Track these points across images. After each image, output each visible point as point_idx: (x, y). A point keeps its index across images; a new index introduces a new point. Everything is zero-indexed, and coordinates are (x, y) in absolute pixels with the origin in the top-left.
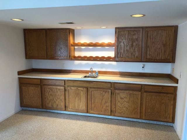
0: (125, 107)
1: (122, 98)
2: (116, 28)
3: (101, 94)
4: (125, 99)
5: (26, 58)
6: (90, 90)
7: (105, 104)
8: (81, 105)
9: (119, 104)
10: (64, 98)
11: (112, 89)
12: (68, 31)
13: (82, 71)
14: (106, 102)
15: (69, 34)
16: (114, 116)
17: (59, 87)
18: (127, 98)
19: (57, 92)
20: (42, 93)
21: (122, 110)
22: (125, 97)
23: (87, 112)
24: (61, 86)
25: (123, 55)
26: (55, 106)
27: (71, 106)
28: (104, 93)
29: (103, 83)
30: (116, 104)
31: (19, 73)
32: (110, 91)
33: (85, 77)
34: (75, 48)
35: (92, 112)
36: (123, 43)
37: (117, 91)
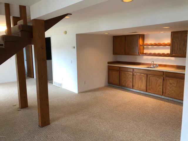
0: (173, 90)
1: (171, 84)
2: (172, 32)
3: (156, 79)
4: (173, 84)
5: (113, 54)
6: (149, 76)
7: (159, 87)
8: (142, 86)
9: (168, 88)
10: (132, 80)
11: (164, 76)
12: (138, 36)
13: (148, 64)
14: (159, 86)
15: (139, 38)
16: (165, 96)
17: (129, 73)
18: (174, 84)
19: (128, 75)
20: (120, 76)
21: (171, 93)
22: (173, 83)
23: (146, 91)
24: (131, 72)
25: (176, 52)
26: (127, 85)
27: (136, 86)
28: (158, 79)
29: (157, 72)
30: (167, 87)
31: (109, 63)
32: (162, 77)
33: (148, 67)
34: (144, 47)
35: (150, 91)
36: (177, 42)
37: (167, 78)
